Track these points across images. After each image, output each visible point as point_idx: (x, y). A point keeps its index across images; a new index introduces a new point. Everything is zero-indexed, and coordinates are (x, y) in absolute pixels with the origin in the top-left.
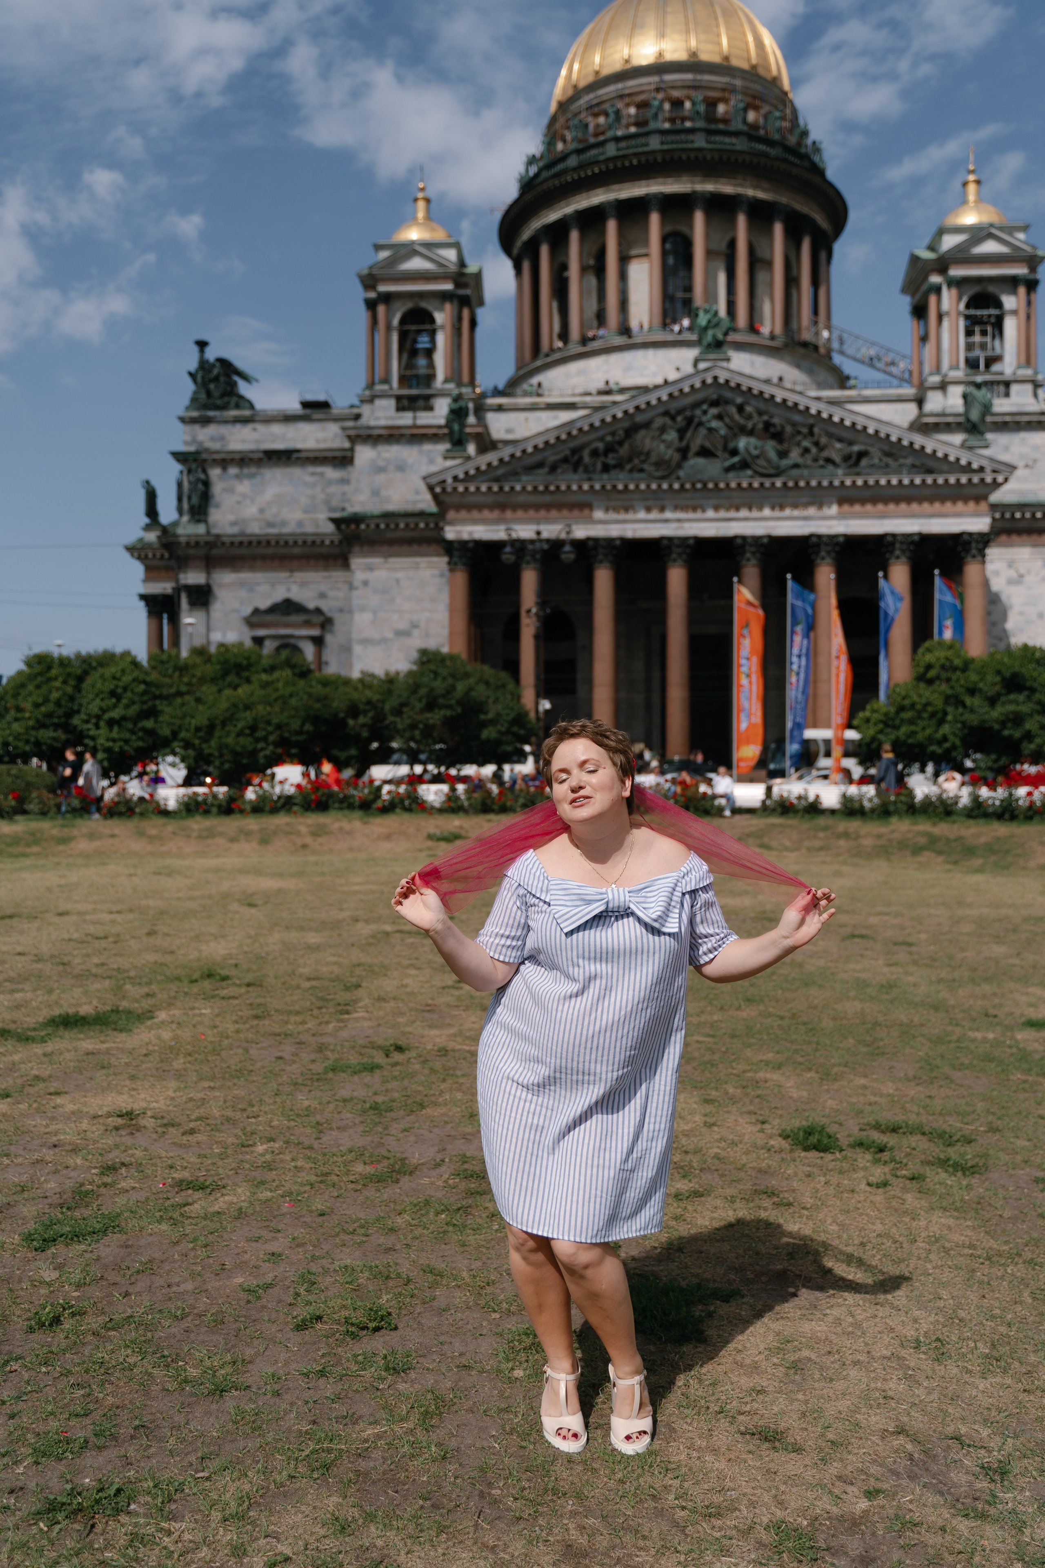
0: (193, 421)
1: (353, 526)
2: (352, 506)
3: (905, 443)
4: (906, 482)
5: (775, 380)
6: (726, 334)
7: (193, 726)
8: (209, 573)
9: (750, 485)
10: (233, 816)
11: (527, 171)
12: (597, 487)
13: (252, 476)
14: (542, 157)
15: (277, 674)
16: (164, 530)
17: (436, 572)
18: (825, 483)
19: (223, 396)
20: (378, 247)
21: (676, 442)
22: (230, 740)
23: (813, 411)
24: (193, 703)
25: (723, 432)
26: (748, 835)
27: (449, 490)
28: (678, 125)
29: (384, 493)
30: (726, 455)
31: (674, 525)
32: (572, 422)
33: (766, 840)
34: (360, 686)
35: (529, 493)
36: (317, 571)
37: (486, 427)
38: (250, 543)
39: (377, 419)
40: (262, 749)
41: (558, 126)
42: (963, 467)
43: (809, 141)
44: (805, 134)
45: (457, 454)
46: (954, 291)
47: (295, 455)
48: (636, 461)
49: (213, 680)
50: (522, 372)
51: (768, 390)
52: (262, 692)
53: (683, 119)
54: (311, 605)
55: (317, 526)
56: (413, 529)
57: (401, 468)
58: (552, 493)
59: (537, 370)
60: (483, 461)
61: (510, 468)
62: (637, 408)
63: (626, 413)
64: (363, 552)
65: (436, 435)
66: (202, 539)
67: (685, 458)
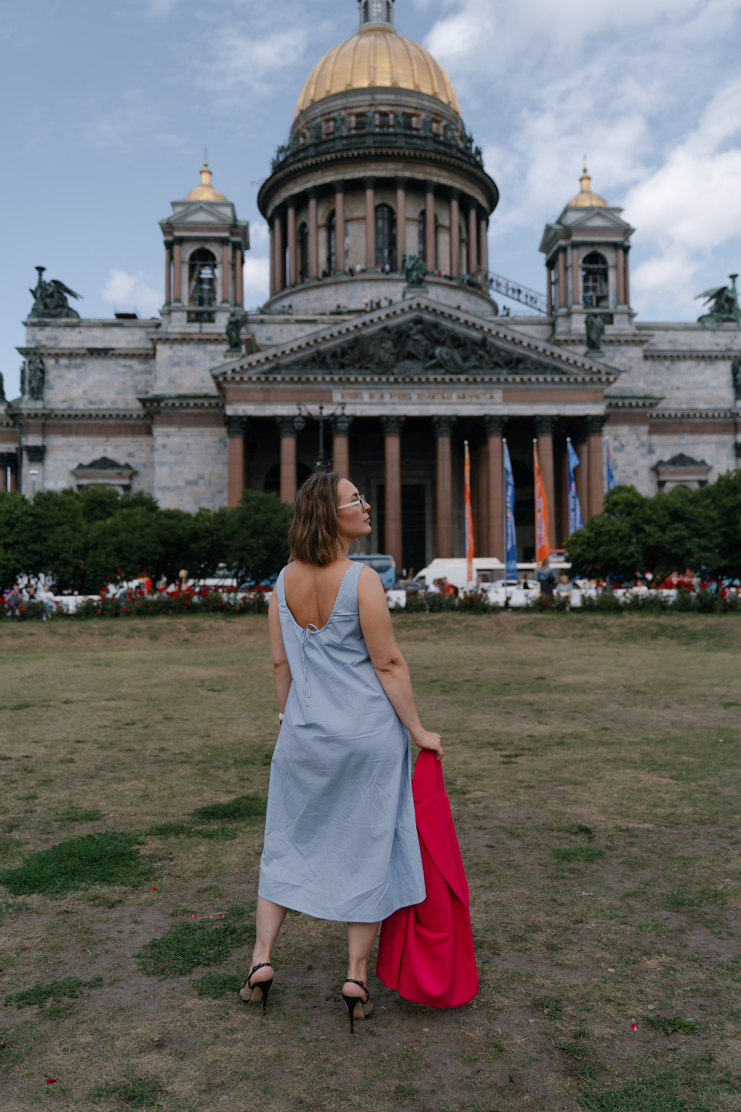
0: (33, 325)
1: (155, 404)
2: (154, 390)
3: (548, 353)
4: (549, 379)
6: (424, 275)
8: (44, 437)
9: (443, 379)
11: (278, 157)
12: (336, 378)
13: (78, 366)
14: (288, 148)
15: (133, 510)
16: (10, 405)
17: (216, 439)
18: (494, 379)
20: (174, 204)
21: (392, 348)
22: (102, 559)
23: (486, 329)
24: (71, 531)
25: (424, 342)
27: (229, 379)
28: (385, 130)
29: (178, 381)
30: (426, 359)
31: (391, 407)
32: (318, 332)
34: (199, 518)
35: (287, 383)
36: (127, 437)
37: (253, 335)
38: (76, 416)
39: (174, 327)
41: (299, 126)
42: (586, 370)
43: (474, 146)
44: (471, 140)
45: (235, 354)
46: (575, 252)
47: (111, 352)
48: (363, 362)
49: (85, 514)
50: (274, 298)
51: (456, 314)
52: (124, 523)
53: (389, 126)
54: (122, 462)
55: (127, 403)
56: (200, 408)
57: (191, 363)
58: (303, 383)
59: (286, 296)
60: (253, 358)
61: (273, 364)
62: (364, 324)
63: (356, 327)
64: (162, 423)
65: (216, 340)
66: (40, 412)
67: (397, 360)
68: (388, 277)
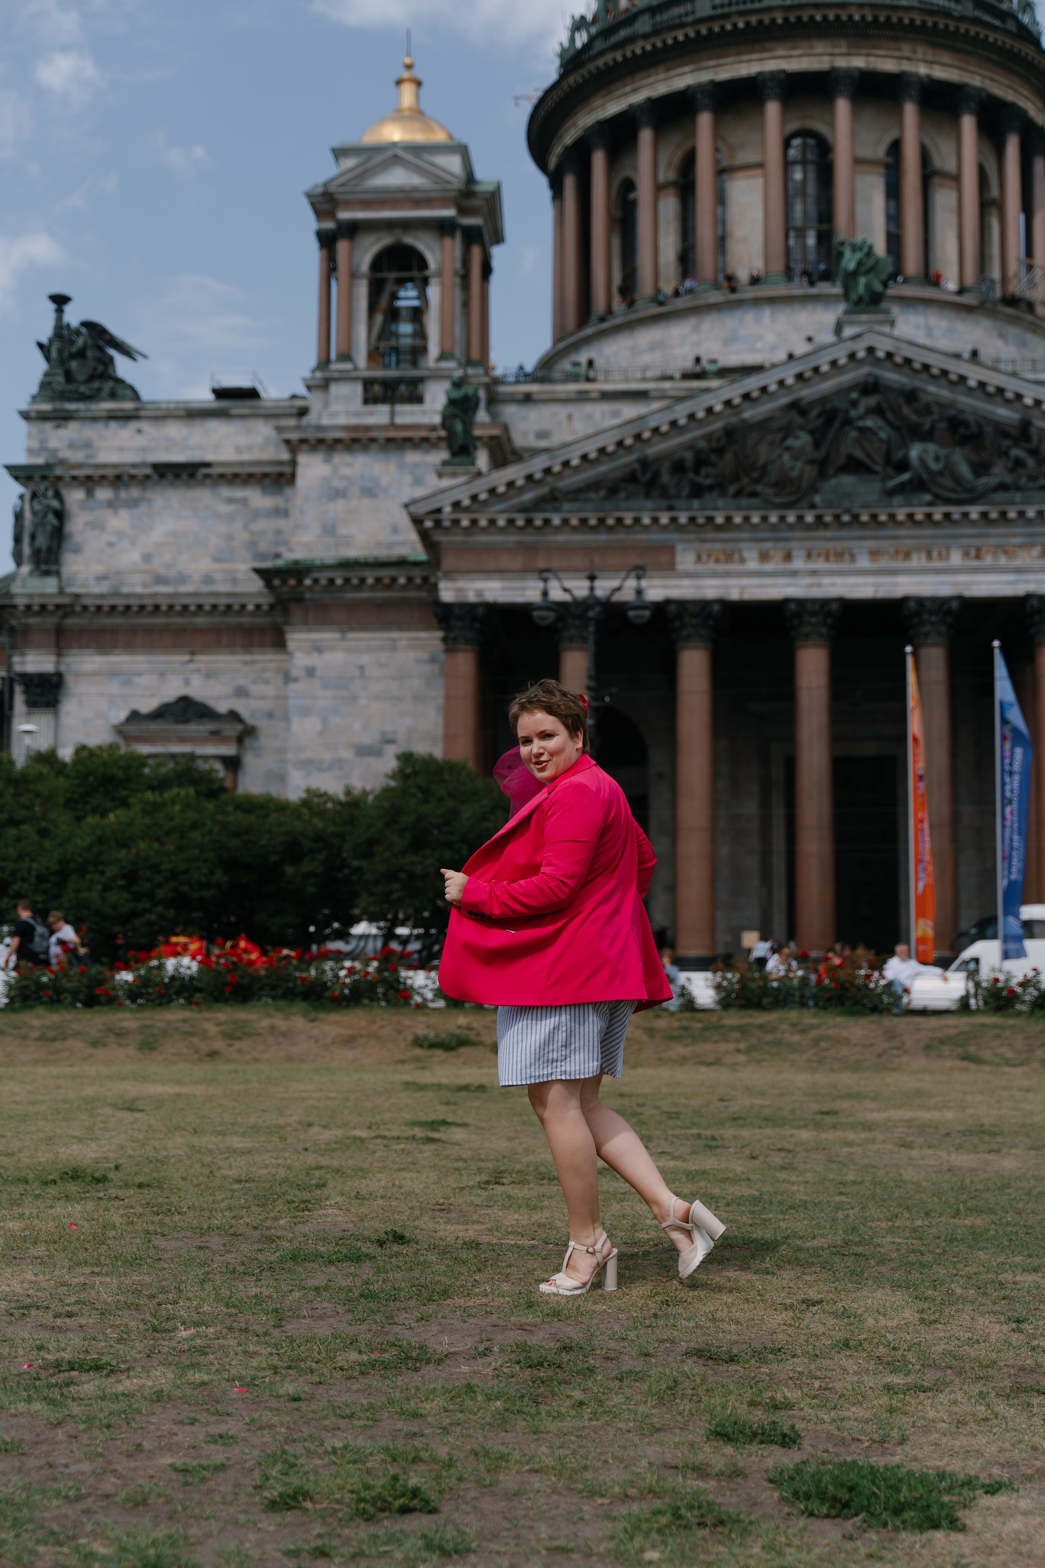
0: (43, 417)
1: (292, 582)
2: (291, 550)
5: (966, 355)
6: (885, 284)
7: (34, 873)
8: (59, 655)
9: (929, 516)
10: (97, 1008)
11: (572, 40)
12: (683, 519)
13: (134, 503)
14: (595, 19)
15: (169, 794)
17: (425, 655)
19: (91, 378)
20: (339, 153)
21: (809, 448)
22: (94, 895)
24: (35, 837)
26: (942, 1042)
27: (447, 524)
29: (342, 531)
30: (889, 470)
31: (808, 580)
32: (641, 418)
33: (972, 1049)
34: (305, 811)
35: (574, 529)
36: (233, 653)
37: (506, 428)
38: (128, 608)
39: (335, 414)
40: (145, 911)
47: (203, 471)
48: (745, 480)
49: (70, 803)
50: (561, 345)
51: (956, 368)
52: (147, 821)
54: (222, 707)
55: (234, 581)
56: (388, 587)
57: (369, 492)
58: (611, 529)
59: (587, 341)
60: (500, 478)
61: (544, 490)
62: (746, 397)
63: (728, 403)
64: (308, 624)
65: (425, 440)
66: (51, 602)
67: (823, 475)
68: (813, 291)
